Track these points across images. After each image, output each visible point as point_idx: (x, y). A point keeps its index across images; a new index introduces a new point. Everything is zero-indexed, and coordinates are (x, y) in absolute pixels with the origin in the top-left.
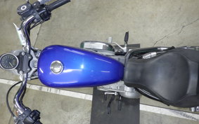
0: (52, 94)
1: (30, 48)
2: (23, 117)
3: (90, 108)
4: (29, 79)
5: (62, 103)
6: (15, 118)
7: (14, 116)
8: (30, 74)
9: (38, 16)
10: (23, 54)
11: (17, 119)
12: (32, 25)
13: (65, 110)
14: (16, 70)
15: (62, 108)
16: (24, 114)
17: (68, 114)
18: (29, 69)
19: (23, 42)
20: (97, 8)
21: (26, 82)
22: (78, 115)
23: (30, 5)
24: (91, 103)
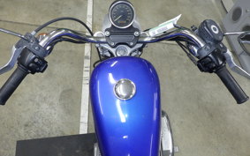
0: (82, 73)
1: (145, 43)
2: (34, 46)
3: (68, 133)
4: (97, 45)
5: (71, 90)
6: (33, 33)
7: (37, 31)
8: (106, 46)
9: (205, 53)
10: (136, 33)
11: (31, 37)
12: (183, 43)
13: (61, 96)
14: (110, 26)
15: (64, 92)
16: (40, 47)
17: (56, 102)
18: (113, 44)
19: (155, 32)
20: (211, 115)
21: (92, 42)
22: (56, 117)
23: (220, 38)
24: (75, 134)
